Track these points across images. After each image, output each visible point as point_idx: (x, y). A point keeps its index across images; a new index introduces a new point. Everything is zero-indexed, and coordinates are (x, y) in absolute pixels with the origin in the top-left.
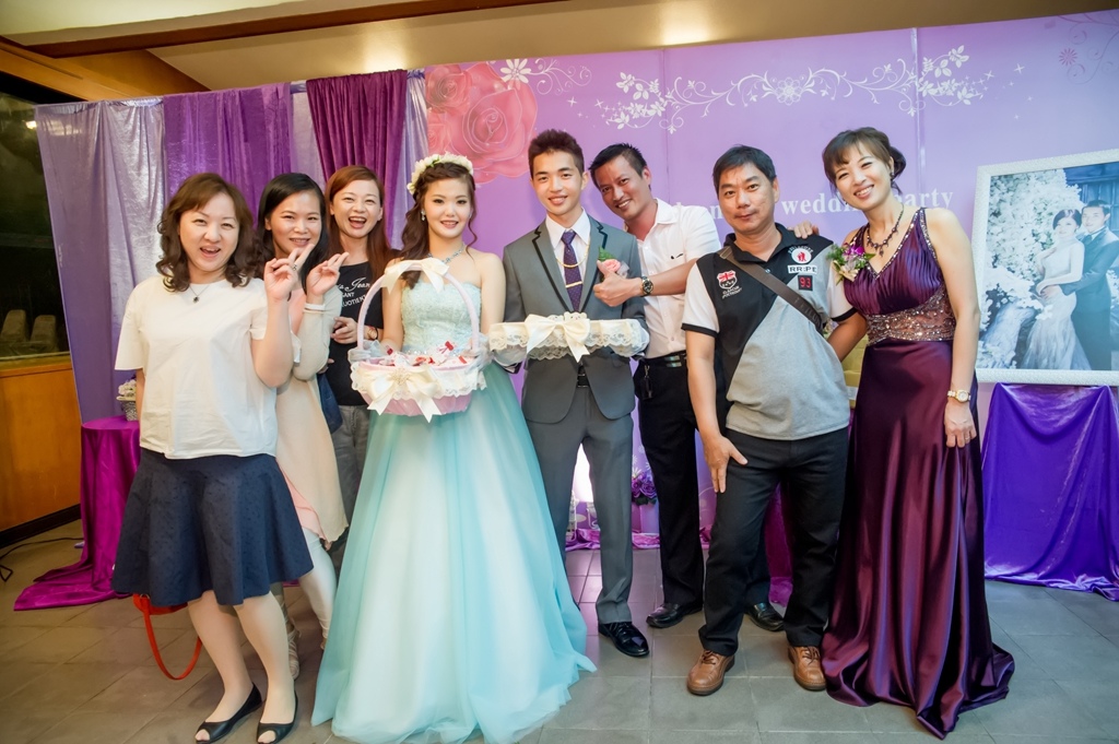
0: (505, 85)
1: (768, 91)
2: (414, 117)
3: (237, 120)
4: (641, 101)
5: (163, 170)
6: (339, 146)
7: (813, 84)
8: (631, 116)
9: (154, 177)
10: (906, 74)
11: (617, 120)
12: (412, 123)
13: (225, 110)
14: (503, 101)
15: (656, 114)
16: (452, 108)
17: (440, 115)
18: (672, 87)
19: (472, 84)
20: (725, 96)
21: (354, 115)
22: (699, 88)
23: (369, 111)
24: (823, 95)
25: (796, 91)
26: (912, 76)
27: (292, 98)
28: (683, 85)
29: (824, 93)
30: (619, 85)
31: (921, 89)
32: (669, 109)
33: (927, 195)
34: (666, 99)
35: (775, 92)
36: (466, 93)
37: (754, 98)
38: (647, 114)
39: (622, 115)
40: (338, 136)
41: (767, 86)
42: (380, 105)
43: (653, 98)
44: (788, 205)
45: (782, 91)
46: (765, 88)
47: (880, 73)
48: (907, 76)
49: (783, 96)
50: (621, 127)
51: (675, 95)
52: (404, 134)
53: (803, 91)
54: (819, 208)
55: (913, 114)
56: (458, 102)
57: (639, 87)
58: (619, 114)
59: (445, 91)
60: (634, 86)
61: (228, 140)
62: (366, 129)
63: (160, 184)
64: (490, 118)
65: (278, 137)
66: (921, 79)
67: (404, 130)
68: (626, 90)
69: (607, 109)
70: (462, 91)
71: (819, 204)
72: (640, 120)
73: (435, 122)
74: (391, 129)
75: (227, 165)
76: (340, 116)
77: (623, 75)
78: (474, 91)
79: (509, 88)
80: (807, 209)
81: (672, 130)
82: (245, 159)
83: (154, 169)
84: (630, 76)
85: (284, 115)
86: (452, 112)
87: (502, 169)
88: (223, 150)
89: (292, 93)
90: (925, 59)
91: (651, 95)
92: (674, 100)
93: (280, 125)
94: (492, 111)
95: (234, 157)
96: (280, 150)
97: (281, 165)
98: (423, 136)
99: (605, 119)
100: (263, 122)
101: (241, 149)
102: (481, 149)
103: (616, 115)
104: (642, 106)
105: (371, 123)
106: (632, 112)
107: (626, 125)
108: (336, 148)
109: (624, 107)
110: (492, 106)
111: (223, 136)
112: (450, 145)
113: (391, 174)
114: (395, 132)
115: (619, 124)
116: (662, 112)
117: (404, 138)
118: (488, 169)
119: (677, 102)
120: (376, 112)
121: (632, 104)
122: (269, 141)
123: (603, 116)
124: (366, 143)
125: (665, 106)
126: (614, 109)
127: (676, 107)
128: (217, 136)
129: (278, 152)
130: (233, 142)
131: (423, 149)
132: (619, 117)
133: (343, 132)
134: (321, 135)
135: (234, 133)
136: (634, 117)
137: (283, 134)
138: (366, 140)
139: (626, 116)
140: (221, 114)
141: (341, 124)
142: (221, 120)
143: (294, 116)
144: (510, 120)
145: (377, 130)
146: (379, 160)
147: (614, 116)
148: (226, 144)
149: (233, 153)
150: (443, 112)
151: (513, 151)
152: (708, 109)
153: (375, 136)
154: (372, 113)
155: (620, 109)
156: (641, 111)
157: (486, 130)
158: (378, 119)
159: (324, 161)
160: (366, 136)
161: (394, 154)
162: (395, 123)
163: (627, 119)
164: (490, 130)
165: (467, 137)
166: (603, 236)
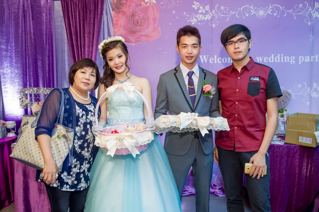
0: (146, 3)
1: (253, 12)
2: (107, 14)
3: (29, 10)
4: (202, 13)
6: (74, 25)
7: (271, 11)
8: (198, 19)
10: (308, 8)
12: (106, 17)
13: (23, 6)
14: (145, 10)
15: (208, 19)
17: (118, 14)
18: (214, 9)
19: (132, 2)
20: (236, 13)
21: (81, 12)
22: (225, 9)
23: (88, 11)
24: (275, 15)
25: (264, 13)
26: (310, 9)
27: (54, 3)
28: (219, 8)
29: (275, 14)
30: (193, 6)
31: (313, 15)
32: (213, 17)
33: (314, 57)
34: (212, 13)
35: (256, 13)
36: (130, 6)
37: (247, 15)
38: (204, 19)
39: (194, 19)
40: (74, 20)
41: (253, 11)
42: (92, 8)
43: (207, 12)
44: (259, 58)
45: (258, 13)
46: (252, 11)
47: (298, 7)
48: (308, 9)
49: (259, 15)
51: (215, 12)
52: (103, 21)
53: (267, 13)
54: (271, 60)
55: (310, 25)
56: (126, 9)
57: (201, 8)
58: (193, 18)
59: (121, 4)
60: (199, 7)
61: (24, 18)
62: (86, 18)
64: (140, 17)
65: (47, 19)
66: (314, 11)
67: (103, 20)
68: (196, 8)
69: (188, 16)
70: (128, 5)
71: (271, 58)
72: (201, 21)
73: (116, 17)
74: (97, 19)
75: (24, 29)
76: (75, 12)
77: (195, 2)
78: (133, 5)
79: (148, 5)
80: (266, 60)
81: (214, 26)
82: (32, 27)
84: (198, 3)
85: (51, 10)
86: (124, 13)
87: (143, 38)
88: (22, 23)
89: (54, 1)
90: (316, 2)
91: (206, 11)
92: (215, 14)
93: (48, 14)
94: (141, 14)
95: (27, 26)
96: (48, 25)
97: (48, 31)
98: (110, 22)
99: (187, 20)
100: (41, 12)
101: (30, 23)
102: (136, 30)
103: (191, 19)
104: (202, 16)
105: (88, 16)
106: (198, 18)
107: (195, 23)
108: (73, 25)
109: (195, 15)
110: (140, 12)
111: (22, 16)
112: (122, 27)
113: (96, 38)
114: (99, 20)
115: (192, 22)
116: (210, 18)
117: (103, 23)
118: (138, 38)
119: (216, 15)
120: (90, 11)
121: (198, 15)
122: (43, 21)
123: (186, 19)
124: (86, 24)
125: (211, 16)
126: (191, 16)
127: (216, 17)
128: (19, 17)
129: (47, 25)
130: (26, 20)
131: (110, 28)
132: (193, 19)
133: (76, 19)
134: (66, 19)
135: (27, 16)
136: (199, 20)
137: (50, 18)
138: (86, 23)
139: (195, 19)
140: (21, 7)
141: (75, 15)
142: (21, 10)
143: (54, 11)
144: (148, 18)
145: (91, 19)
146: (92, 31)
147: (190, 19)
148: (23, 21)
149: (27, 25)
150: (120, 13)
151: (148, 31)
152: (229, 18)
153: (90, 21)
154: (89, 11)
155: (193, 16)
156: (202, 18)
157: (138, 22)
158: (91, 14)
159: (67, 31)
160: (86, 21)
161: (98, 29)
162: (99, 16)
163: (196, 20)
164: (139, 22)
165: (130, 24)
166: (204, 74)
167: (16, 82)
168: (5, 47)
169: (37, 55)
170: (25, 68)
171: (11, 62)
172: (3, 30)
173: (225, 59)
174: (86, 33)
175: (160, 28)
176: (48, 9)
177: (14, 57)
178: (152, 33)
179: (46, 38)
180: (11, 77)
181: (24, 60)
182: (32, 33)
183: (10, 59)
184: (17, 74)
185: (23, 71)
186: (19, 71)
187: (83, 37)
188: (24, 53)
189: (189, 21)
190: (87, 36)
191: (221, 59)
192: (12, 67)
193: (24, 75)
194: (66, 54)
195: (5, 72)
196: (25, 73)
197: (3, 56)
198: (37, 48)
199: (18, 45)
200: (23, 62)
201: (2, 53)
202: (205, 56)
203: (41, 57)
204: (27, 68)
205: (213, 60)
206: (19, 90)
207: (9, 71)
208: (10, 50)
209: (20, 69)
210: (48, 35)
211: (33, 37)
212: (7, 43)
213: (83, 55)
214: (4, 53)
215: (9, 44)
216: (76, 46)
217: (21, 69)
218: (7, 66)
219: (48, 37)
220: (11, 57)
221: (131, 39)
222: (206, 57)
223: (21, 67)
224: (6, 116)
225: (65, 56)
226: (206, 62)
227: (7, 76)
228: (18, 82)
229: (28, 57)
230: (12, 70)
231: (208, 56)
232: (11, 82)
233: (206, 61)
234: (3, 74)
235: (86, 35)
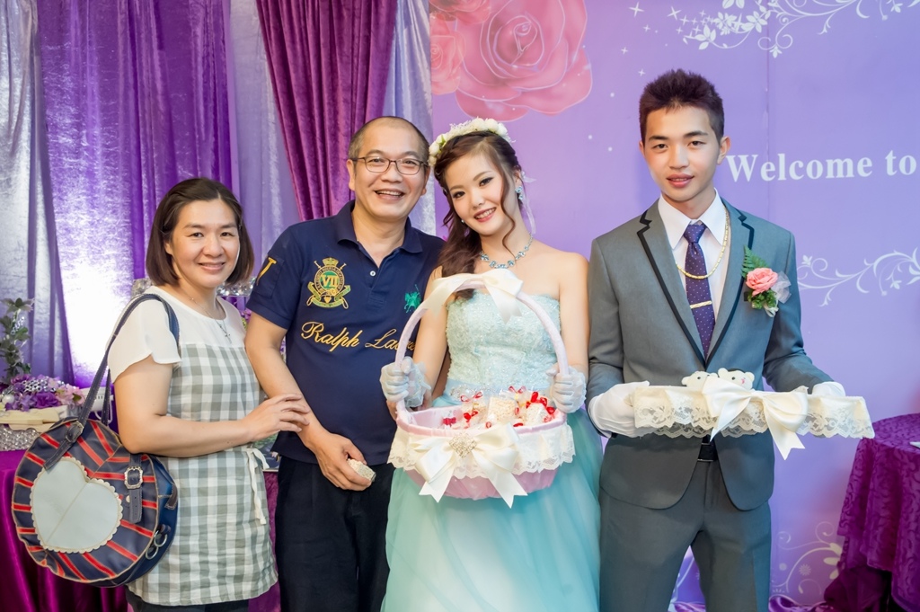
2: (408, 23)
3: (148, 18)
4: (734, 10)
5: (32, 84)
6: (300, 60)
8: (718, 31)
9: (17, 93)
11: (699, 37)
12: (405, 31)
14: (540, 7)
16: (465, 14)
17: (447, 22)
21: (323, 17)
23: (345, 13)
32: (773, 23)
34: (768, 8)
37: (897, 8)
38: (741, 29)
39: (707, 29)
40: (298, 47)
43: (751, 6)
50: (703, 46)
52: (394, 48)
56: (474, 6)
58: (702, 28)
61: (134, 45)
62: (341, 38)
63: (28, 103)
64: (520, 30)
65: (208, 46)
67: (394, 42)
69: (685, 20)
72: (731, 38)
73: (440, 33)
74: (377, 41)
75: (131, 81)
81: (775, 52)
82: (158, 74)
83: (18, 81)
86: (466, 19)
87: (535, 101)
88: (125, 61)
91: (748, 2)
92: (781, 11)
93: (211, 28)
94: (523, 20)
95: (141, 71)
96: (212, 64)
97: (211, 84)
98: (420, 51)
99: (682, 35)
100: (188, 22)
101: (153, 59)
102: (506, 73)
103: (697, 30)
104: (735, 18)
105: (347, 30)
106: (720, 26)
107: (710, 45)
108: (295, 64)
109: (708, 19)
110: (523, 13)
111: (125, 39)
112: (461, 66)
113: (375, 103)
114: (382, 44)
115: (701, 42)
116: (763, 26)
117: (394, 54)
118: (515, 101)
119: (785, 13)
120: (354, 15)
121: (720, 15)
122: (196, 50)
123: (679, 30)
124: (341, 59)
125: (767, 17)
126: (694, 21)
127: (784, 20)
128: (117, 39)
129: (208, 66)
130: (140, 49)
131: (421, 70)
132: (702, 33)
133: (304, 41)
134: (274, 44)
135: (143, 36)
136: (722, 34)
137: (217, 39)
138: (341, 55)
139: (711, 31)
140: (123, 7)
141: (303, 30)
142: (123, 16)
143: (232, 16)
144: (549, 34)
145: (356, 40)
146: (359, 83)
147: (694, 31)
148: (129, 51)
149: (141, 64)
150: (452, 19)
151: (551, 77)
152: (830, 23)
153: (353, 49)
154: (349, 16)
155: (703, 22)
156: (733, 25)
157: (514, 47)
158: (356, 25)
159: (277, 82)
160: (341, 48)
161: (380, 75)
162: (382, 32)
163: (713, 35)
164: (519, 47)
165: (486, 56)
166: (748, 230)
167: (109, 257)
168: (70, 141)
169: (178, 163)
170: (136, 210)
171: (91, 191)
172: (63, 84)
173: (815, 166)
174: (340, 89)
175: (588, 67)
176: (210, 10)
177: (99, 174)
178: (564, 85)
179: (206, 107)
180: (92, 241)
181: (135, 182)
182: (160, 92)
183: (87, 180)
184: (112, 230)
185: (132, 220)
186: (118, 218)
187: (329, 103)
188: (134, 158)
189: (690, 37)
190: (345, 101)
191: (801, 164)
192: (94, 207)
193: (133, 233)
194: (274, 158)
195: (71, 223)
196: (136, 226)
197: (63, 170)
198: (177, 143)
199: (114, 134)
200: (131, 189)
201: (60, 160)
202: (743, 158)
203: (190, 172)
204: (145, 208)
205: (773, 168)
206: (119, 284)
207: (85, 219)
208: (87, 149)
209: (123, 213)
210: (212, 96)
211: (162, 107)
212: (79, 126)
213: (332, 162)
214: (68, 161)
215: (84, 132)
216: (307, 132)
217: (127, 212)
218: (80, 202)
219: (211, 105)
220: (90, 174)
221: (490, 106)
222: (750, 160)
223: (124, 205)
224: (75, 370)
225: (269, 166)
226: (748, 179)
227: (78, 238)
228: (116, 256)
229: (147, 173)
230: (93, 216)
231: (755, 156)
232: (91, 256)
233: (748, 174)
234: (66, 229)
235: (341, 96)
